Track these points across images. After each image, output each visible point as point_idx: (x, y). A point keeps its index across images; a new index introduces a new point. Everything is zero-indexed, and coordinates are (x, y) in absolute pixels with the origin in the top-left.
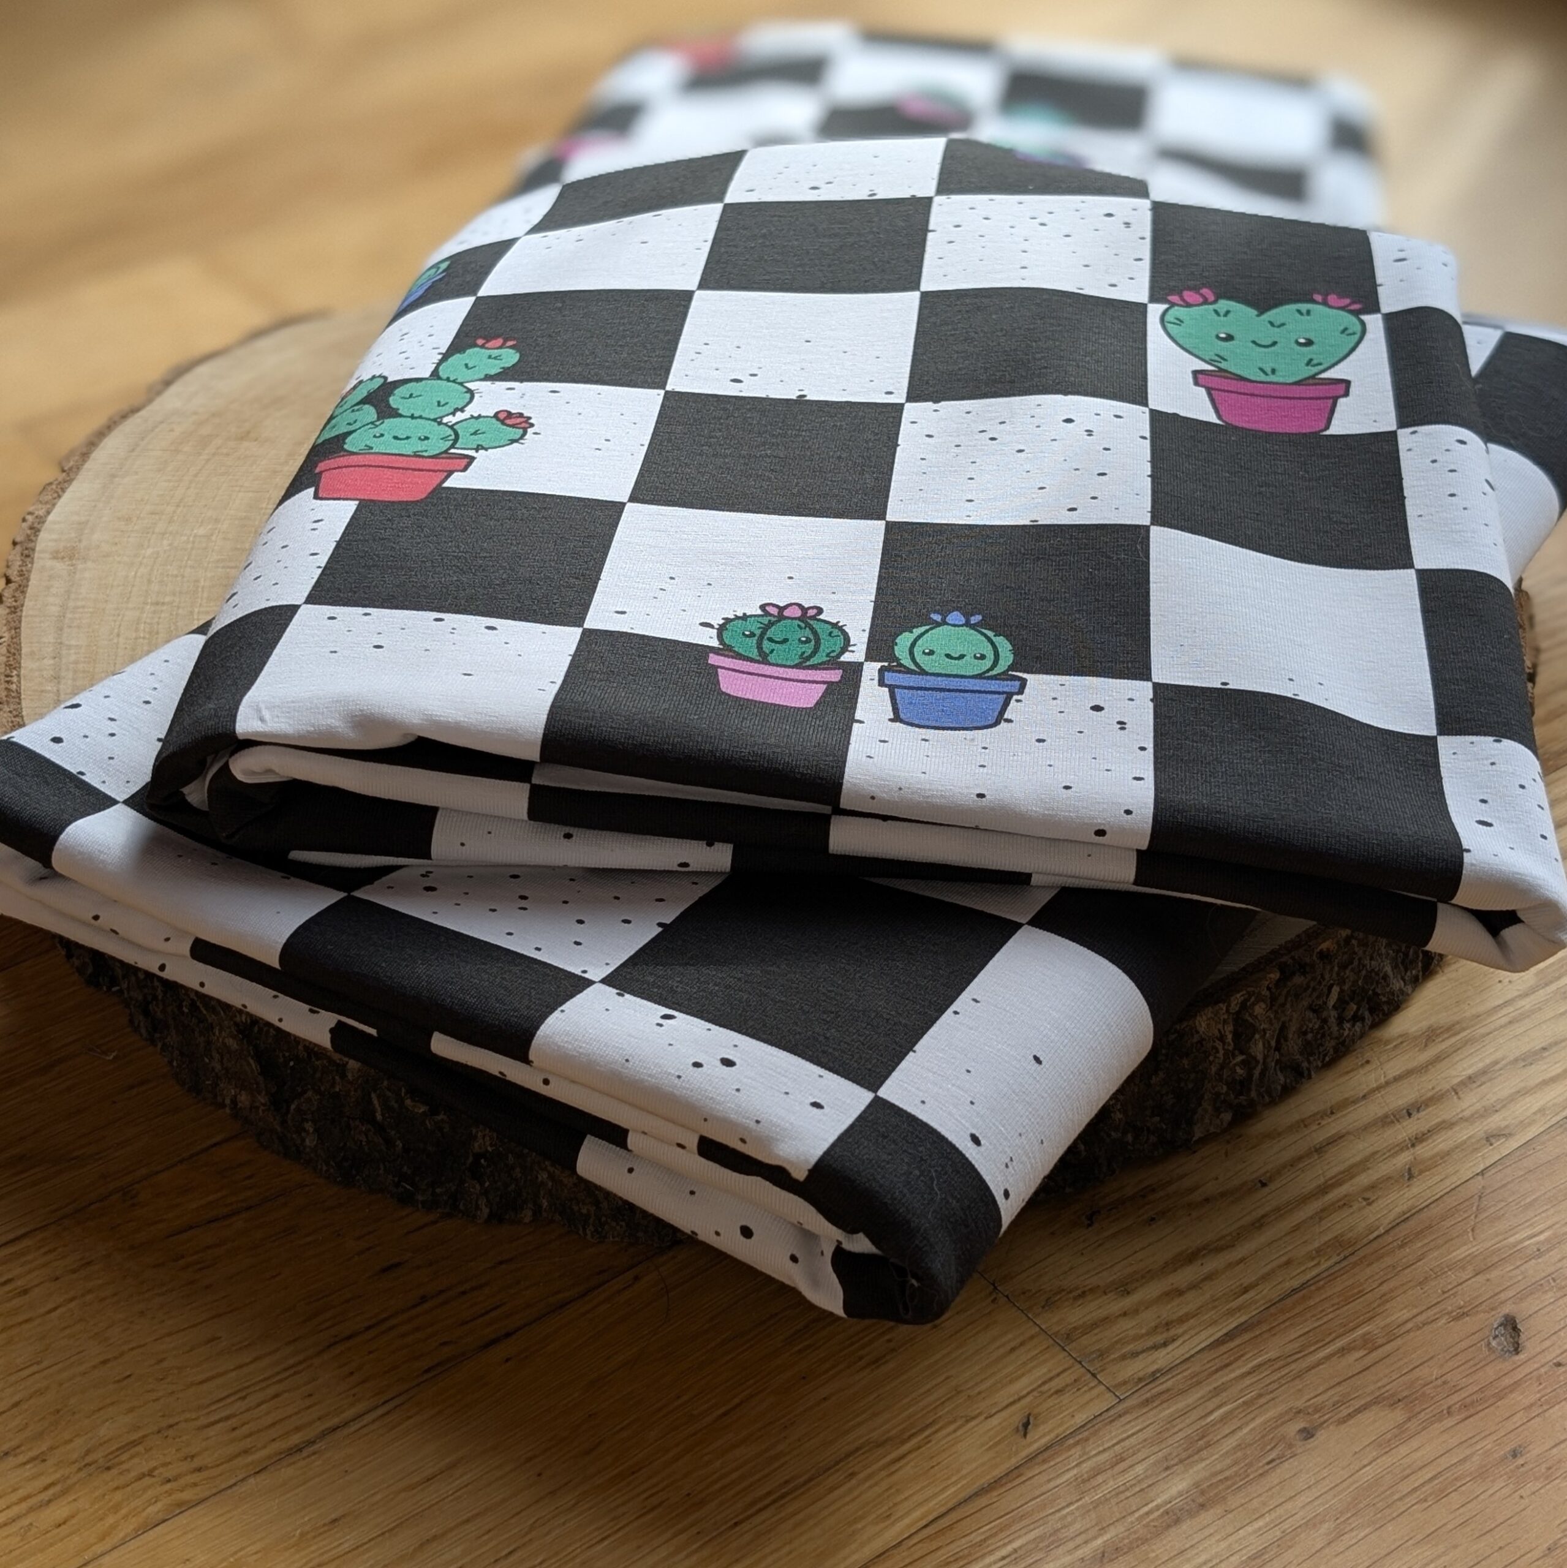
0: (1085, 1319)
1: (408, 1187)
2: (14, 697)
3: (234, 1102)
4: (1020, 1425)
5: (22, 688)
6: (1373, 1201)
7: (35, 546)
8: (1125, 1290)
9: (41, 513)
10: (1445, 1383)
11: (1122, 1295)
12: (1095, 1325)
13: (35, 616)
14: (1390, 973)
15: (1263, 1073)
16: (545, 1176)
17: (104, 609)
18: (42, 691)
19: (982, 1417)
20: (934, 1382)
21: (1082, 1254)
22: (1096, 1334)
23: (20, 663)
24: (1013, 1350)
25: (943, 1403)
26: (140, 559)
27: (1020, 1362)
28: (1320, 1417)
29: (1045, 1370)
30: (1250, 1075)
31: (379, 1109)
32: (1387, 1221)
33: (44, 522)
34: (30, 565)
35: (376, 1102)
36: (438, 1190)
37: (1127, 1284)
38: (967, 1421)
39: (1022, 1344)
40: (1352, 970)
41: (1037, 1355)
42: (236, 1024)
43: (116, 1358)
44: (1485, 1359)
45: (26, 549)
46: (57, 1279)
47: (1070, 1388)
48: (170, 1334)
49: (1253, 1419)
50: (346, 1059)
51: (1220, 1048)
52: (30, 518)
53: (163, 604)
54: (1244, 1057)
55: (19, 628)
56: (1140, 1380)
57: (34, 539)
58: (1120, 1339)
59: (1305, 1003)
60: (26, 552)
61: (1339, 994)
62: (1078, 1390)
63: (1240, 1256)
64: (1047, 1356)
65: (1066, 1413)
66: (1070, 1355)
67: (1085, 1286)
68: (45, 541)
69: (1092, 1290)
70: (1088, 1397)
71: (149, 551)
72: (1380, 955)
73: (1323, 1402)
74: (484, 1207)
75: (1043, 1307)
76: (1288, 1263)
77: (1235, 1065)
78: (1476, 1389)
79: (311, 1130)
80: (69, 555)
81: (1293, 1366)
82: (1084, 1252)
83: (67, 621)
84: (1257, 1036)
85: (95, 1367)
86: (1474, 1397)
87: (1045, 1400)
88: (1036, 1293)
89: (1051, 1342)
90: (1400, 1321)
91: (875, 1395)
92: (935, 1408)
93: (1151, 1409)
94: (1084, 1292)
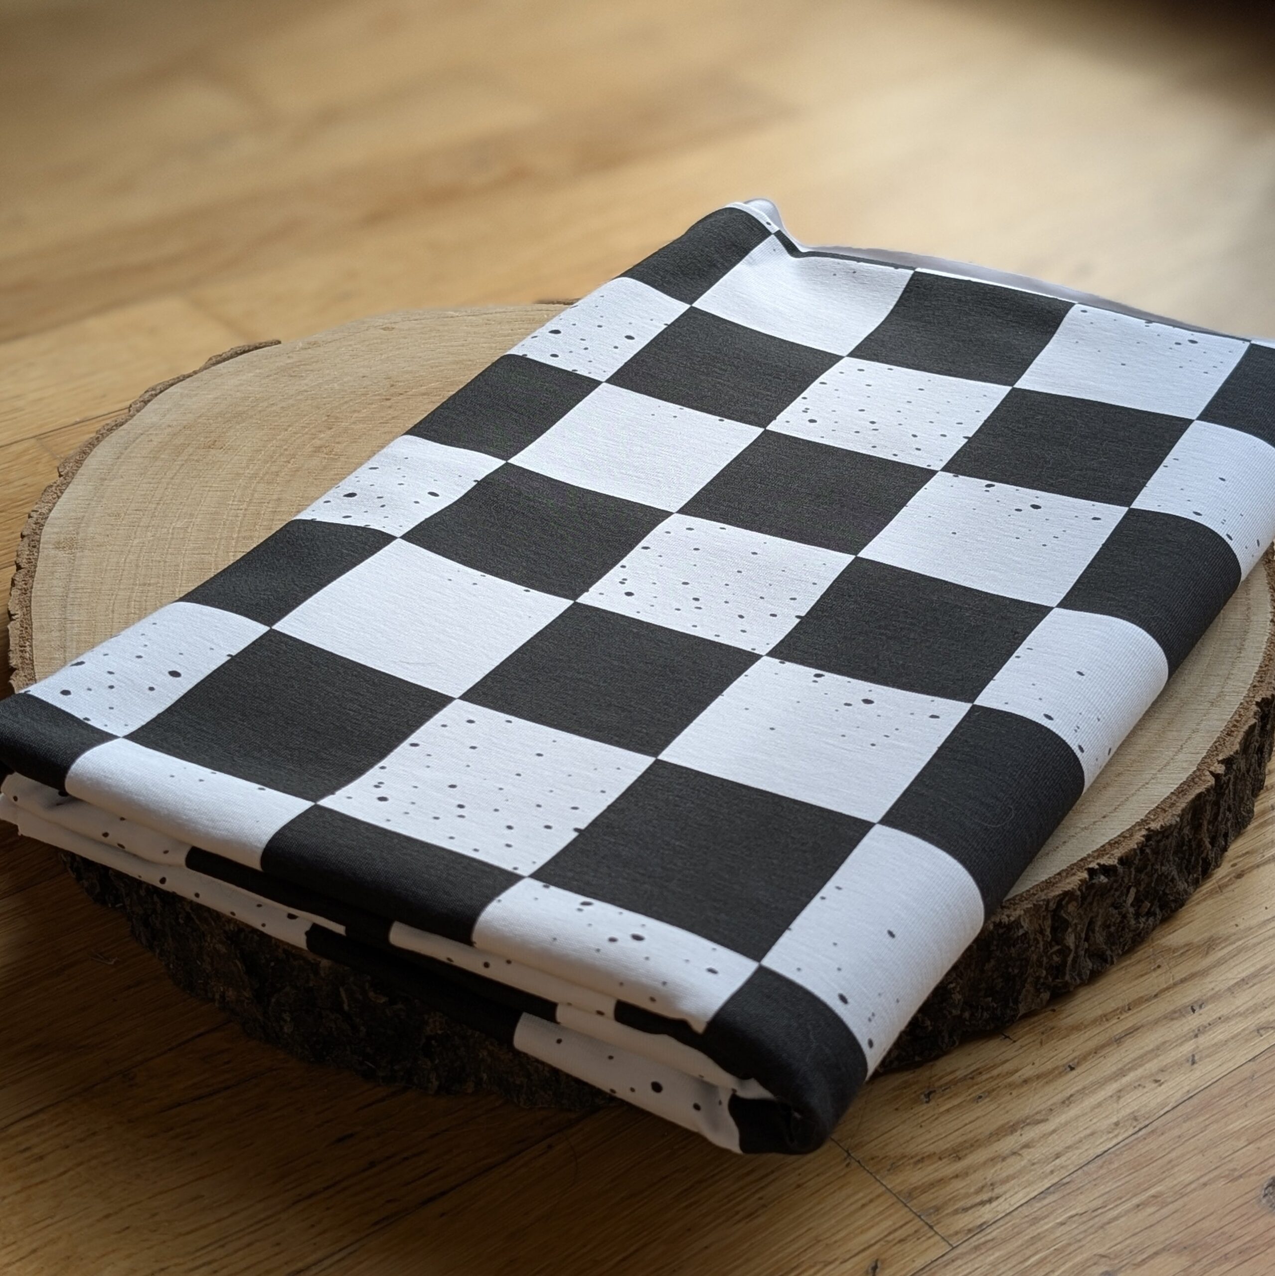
0: (924, 1180)
1: (371, 1065)
2: (27, 664)
3: (223, 996)
4: (870, 1269)
5: (34, 656)
6: (1163, 1083)
7: (40, 538)
8: (957, 1156)
9: (44, 511)
10: (1223, 1233)
11: (955, 1161)
12: (932, 1185)
13: (43, 596)
14: (1176, 877)
15: (1074, 961)
16: (485, 1053)
17: (100, 590)
18: (51, 659)
19: (837, 1263)
20: (797, 1234)
21: (921, 1126)
22: (933, 1193)
23: (32, 636)
24: (863, 1206)
25: (805, 1250)
26: (129, 548)
27: (869, 1217)
28: (1119, 1262)
29: (890, 1223)
30: (1065, 963)
31: (346, 1000)
32: (1173, 1100)
33: (47, 518)
34: (36, 554)
35: (343, 995)
36: (396, 1067)
37: (958, 1151)
38: (826, 1266)
39: (871, 1201)
40: (1146, 874)
41: (883, 1210)
42: (225, 932)
43: (116, 1213)
44: (1256, 1214)
45: (33, 541)
46: (67, 1147)
47: (911, 1238)
48: (161, 1193)
49: (1064, 1264)
50: (319, 959)
51: (1040, 939)
52: (34, 515)
53: (149, 585)
54: (1059, 947)
55: (30, 606)
56: (970, 1231)
57: (38, 532)
58: (954, 1197)
59: (1109, 901)
60: (32, 544)
61: (1136, 893)
62: (918, 1239)
63: (1053, 1128)
64: (892, 1211)
65: (907, 1259)
66: (911, 1210)
67: (924, 1153)
68: (49, 534)
69: (929, 1156)
70: (925, 1245)
71: (136, 541)
72: (1169, 861)
73: (1122, 1250)
74: (434, 1080)
75: (889, 1170)
76: (1092, 1134)
77: (1052, 954)
78: (1249, 1238)
79: (288, 1019)
80: (69, 545)
81: (1097, 1219)
82: (923, 1124)
83: (69, 600)
84: (1070, 930)
85: (99, 1221)
86: (1247, 1245)
87: (890, 1248)
88: (883, 1159)
89: (895, 1199)
90: (1186, 1182)
91: (748, 1244)
92: (799, 1255)
93: (978, 1256)
94: (923, 1158)
